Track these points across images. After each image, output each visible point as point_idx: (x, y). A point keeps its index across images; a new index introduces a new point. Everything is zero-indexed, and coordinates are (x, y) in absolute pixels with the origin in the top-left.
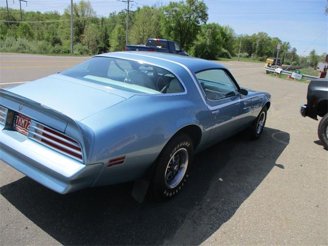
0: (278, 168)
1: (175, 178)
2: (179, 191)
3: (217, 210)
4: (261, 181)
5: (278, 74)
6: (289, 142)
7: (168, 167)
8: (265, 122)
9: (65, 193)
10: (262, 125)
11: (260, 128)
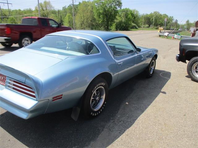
0: (162, 94)
1: (98, 104)
2: (100, 112)
3: (124, 122)
4: (151, 102)
5: (166, 36)
6: (170, 78)
7: (92, 98)
8: (155, 67)
9: (27, 118)
10: (153, 68)
11: (152, 70)
